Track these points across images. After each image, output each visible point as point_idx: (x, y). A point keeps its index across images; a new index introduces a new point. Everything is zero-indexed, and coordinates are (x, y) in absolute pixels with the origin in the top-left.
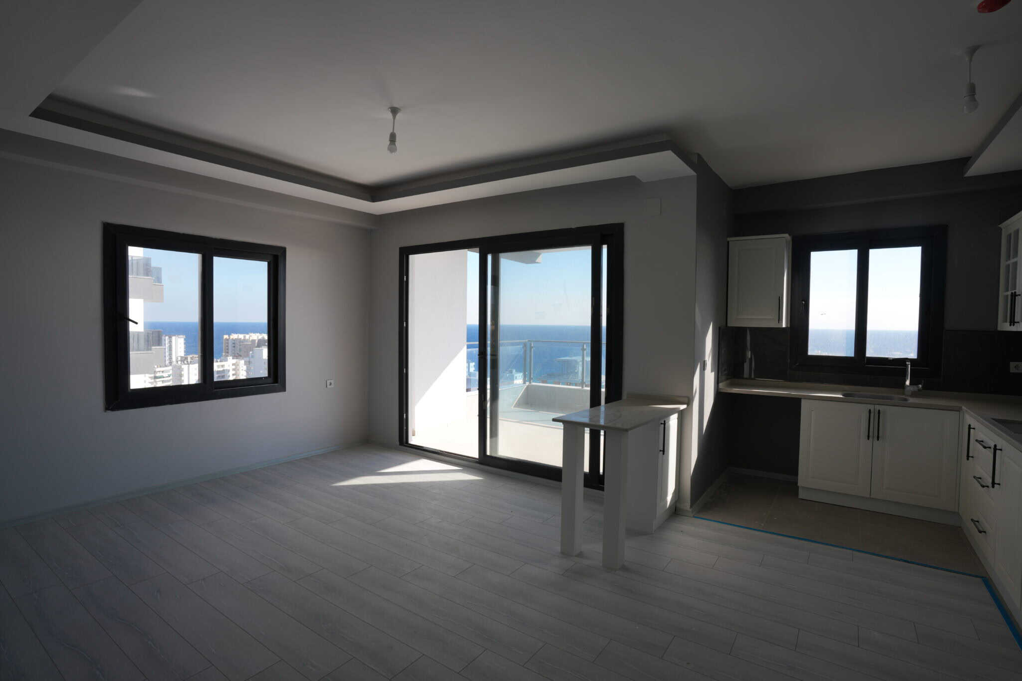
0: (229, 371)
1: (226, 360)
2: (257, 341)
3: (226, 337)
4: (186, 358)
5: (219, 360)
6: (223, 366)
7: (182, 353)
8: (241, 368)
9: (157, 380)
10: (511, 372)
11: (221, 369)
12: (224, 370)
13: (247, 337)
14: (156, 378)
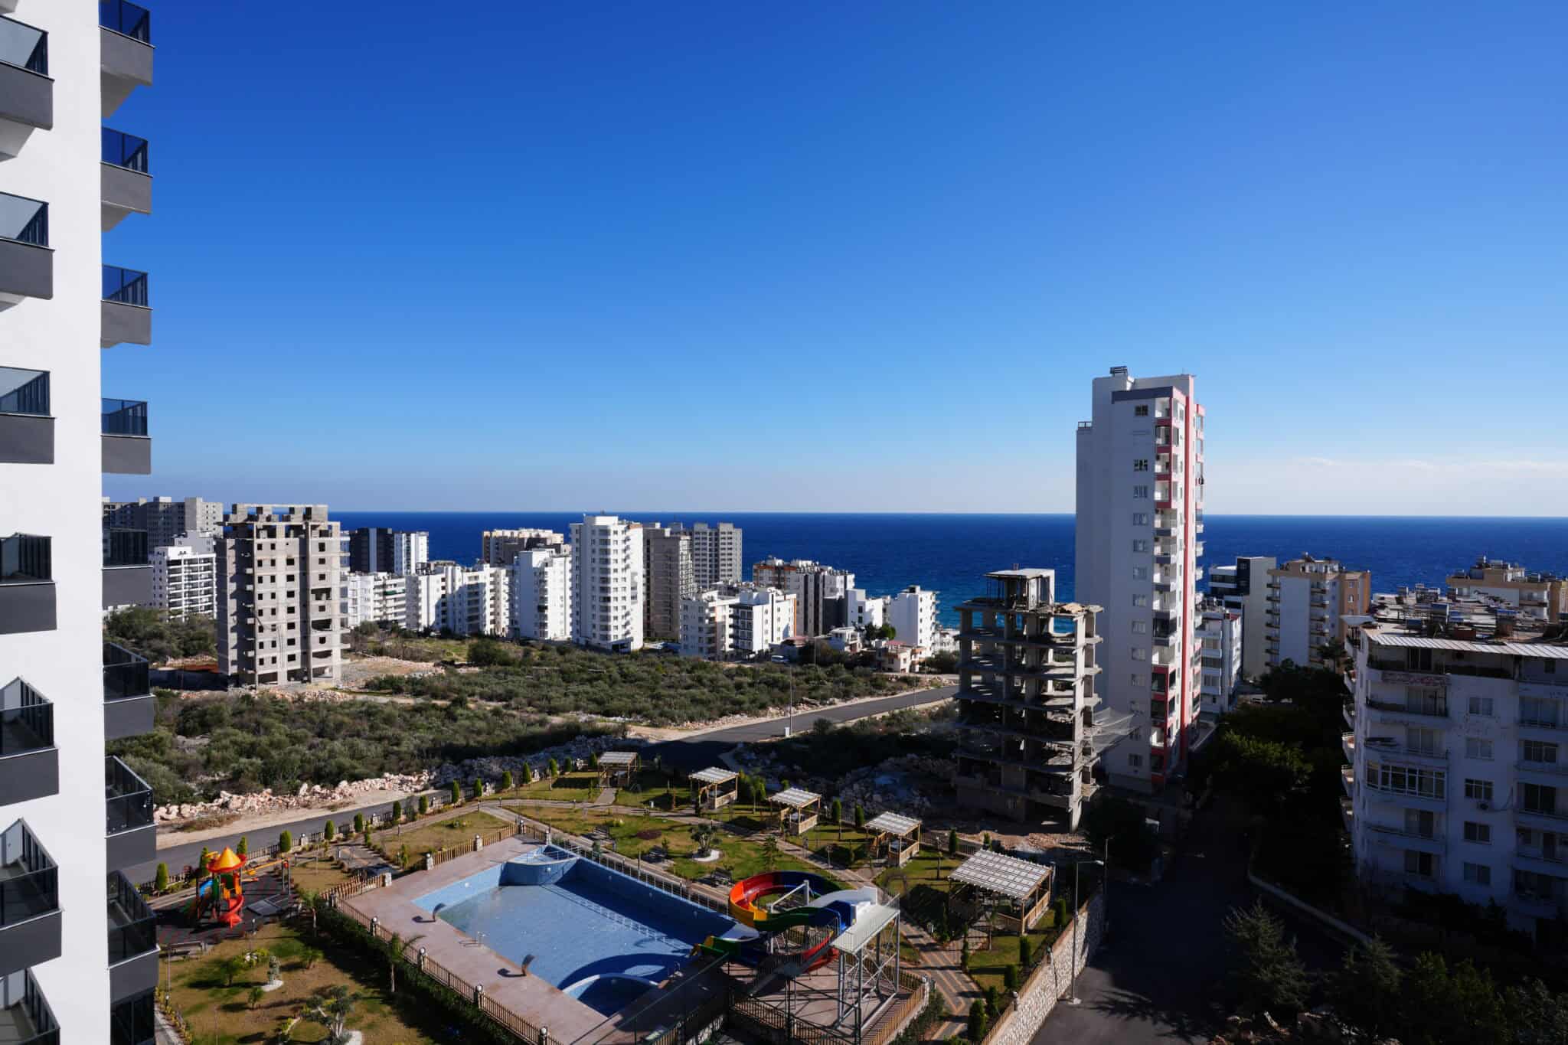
0: (484, 585)
1: (481, 569)
2: (526, 541)
3: (486, 533)
4: (429, 565)
5: (471, 569)
6: (476, 578)
7: (423, 558)
8: (502, 581)
9: (388, 597)
10: (913, 590)
11: (473, 582)
12: (477, 584)
13: (516, 533)
14: (385, 594)
